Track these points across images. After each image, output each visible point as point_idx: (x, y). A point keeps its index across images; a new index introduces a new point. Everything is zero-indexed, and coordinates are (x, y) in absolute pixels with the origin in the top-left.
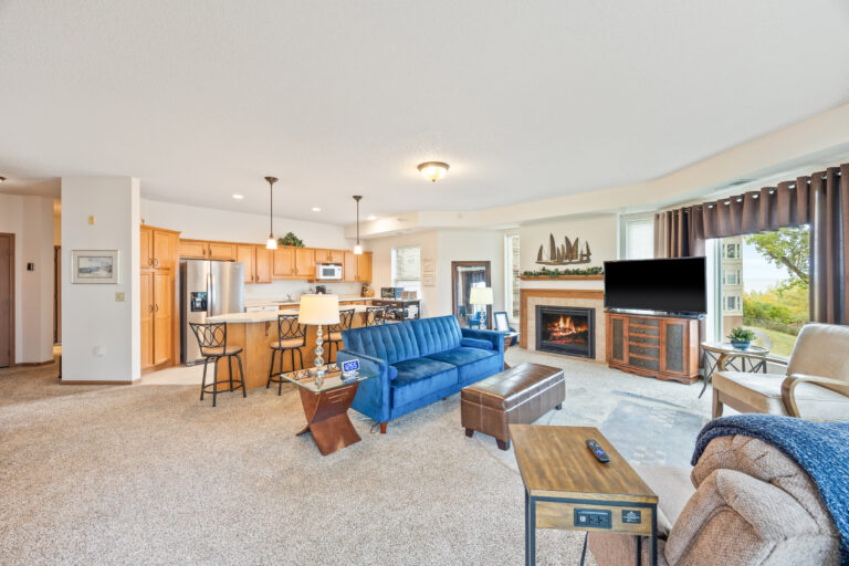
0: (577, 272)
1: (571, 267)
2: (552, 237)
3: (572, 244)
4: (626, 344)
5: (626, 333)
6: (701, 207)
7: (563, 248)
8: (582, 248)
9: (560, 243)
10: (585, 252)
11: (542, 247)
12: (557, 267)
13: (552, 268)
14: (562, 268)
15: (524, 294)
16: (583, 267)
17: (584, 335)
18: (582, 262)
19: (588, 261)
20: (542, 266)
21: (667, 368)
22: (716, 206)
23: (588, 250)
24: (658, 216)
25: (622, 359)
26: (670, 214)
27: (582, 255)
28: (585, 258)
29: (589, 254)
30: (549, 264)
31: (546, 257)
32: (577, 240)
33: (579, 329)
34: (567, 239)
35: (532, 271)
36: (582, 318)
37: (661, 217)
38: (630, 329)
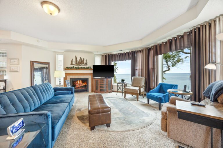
0: (84, 68)
1: (82, 66)
2: (76, 56)
3: (82, 59)
4: (99, 86)
5: (99, 83)
6: (112, 55)
7: (80, 61)
8: (85, 61)
9: (78, 59)
10: (86, 62)
11: (72, 60)
12: (78, 66)
13: (76, 66)
14: (80, 67)
15: (66, 74)
16: (85, 67)
17: (85, 86)
18: (85, 65)
19: (87, 65)
20: (73, 66)
21: (108, 90)
22: (115, 55)
23: (87, 62)
24: (102, 55)
25: (98, 90)
26: (105, 55)
27: (85, 63)
28: (86, 64)
29: (87, 63)
30: (75, 65)
31: (74, 62)
32: (84, 59)
33: (84, 84)
34: (81, 58)
35: (69, 67)
36: (85, 81)
37: (103, 56)
38: (100, 82)
